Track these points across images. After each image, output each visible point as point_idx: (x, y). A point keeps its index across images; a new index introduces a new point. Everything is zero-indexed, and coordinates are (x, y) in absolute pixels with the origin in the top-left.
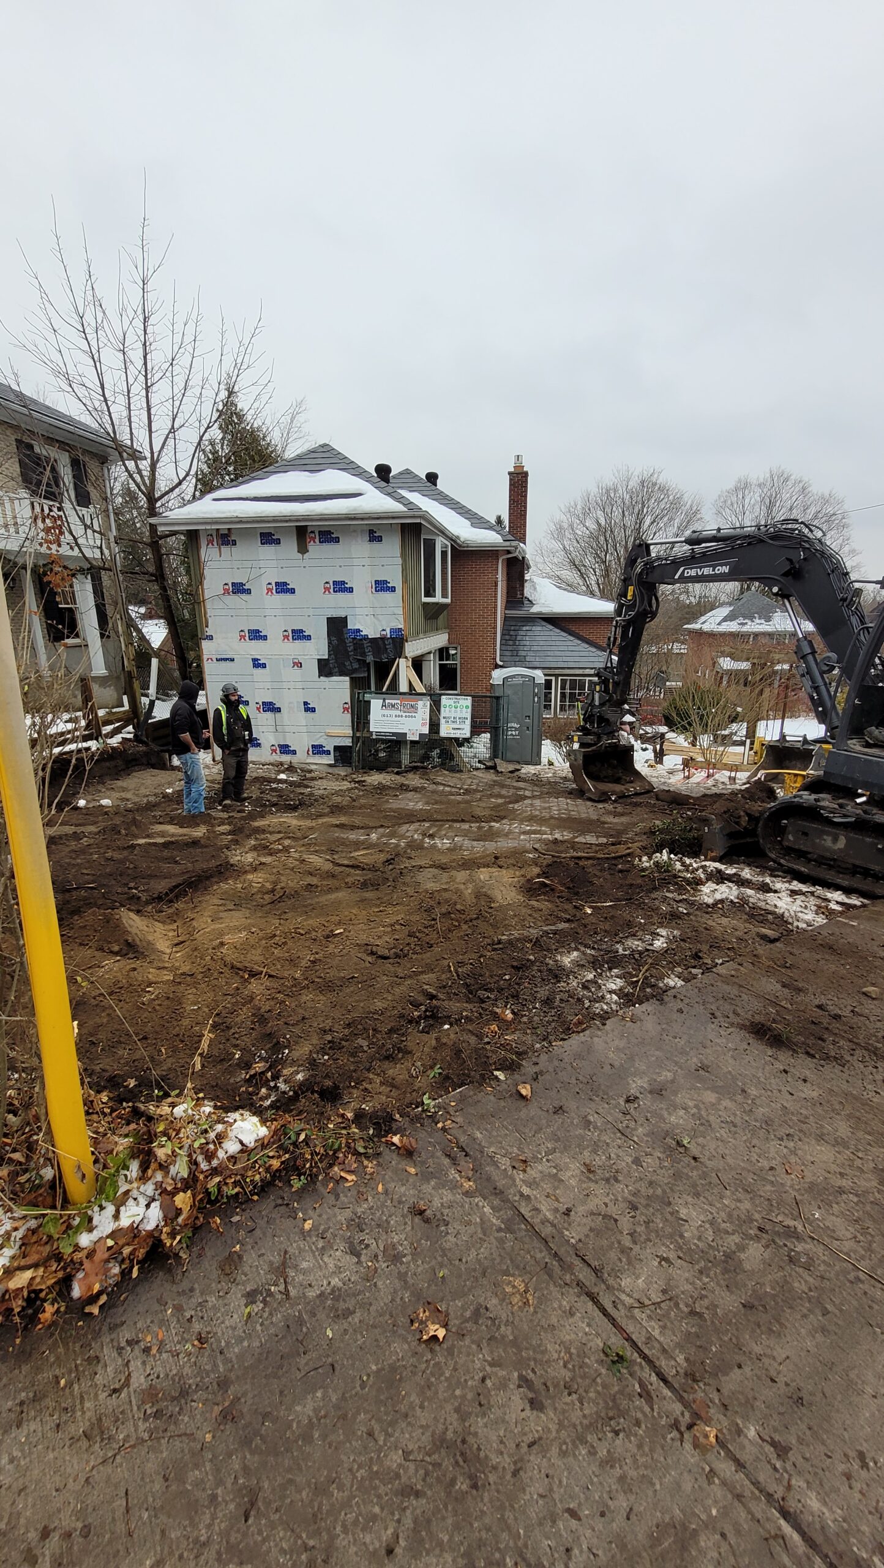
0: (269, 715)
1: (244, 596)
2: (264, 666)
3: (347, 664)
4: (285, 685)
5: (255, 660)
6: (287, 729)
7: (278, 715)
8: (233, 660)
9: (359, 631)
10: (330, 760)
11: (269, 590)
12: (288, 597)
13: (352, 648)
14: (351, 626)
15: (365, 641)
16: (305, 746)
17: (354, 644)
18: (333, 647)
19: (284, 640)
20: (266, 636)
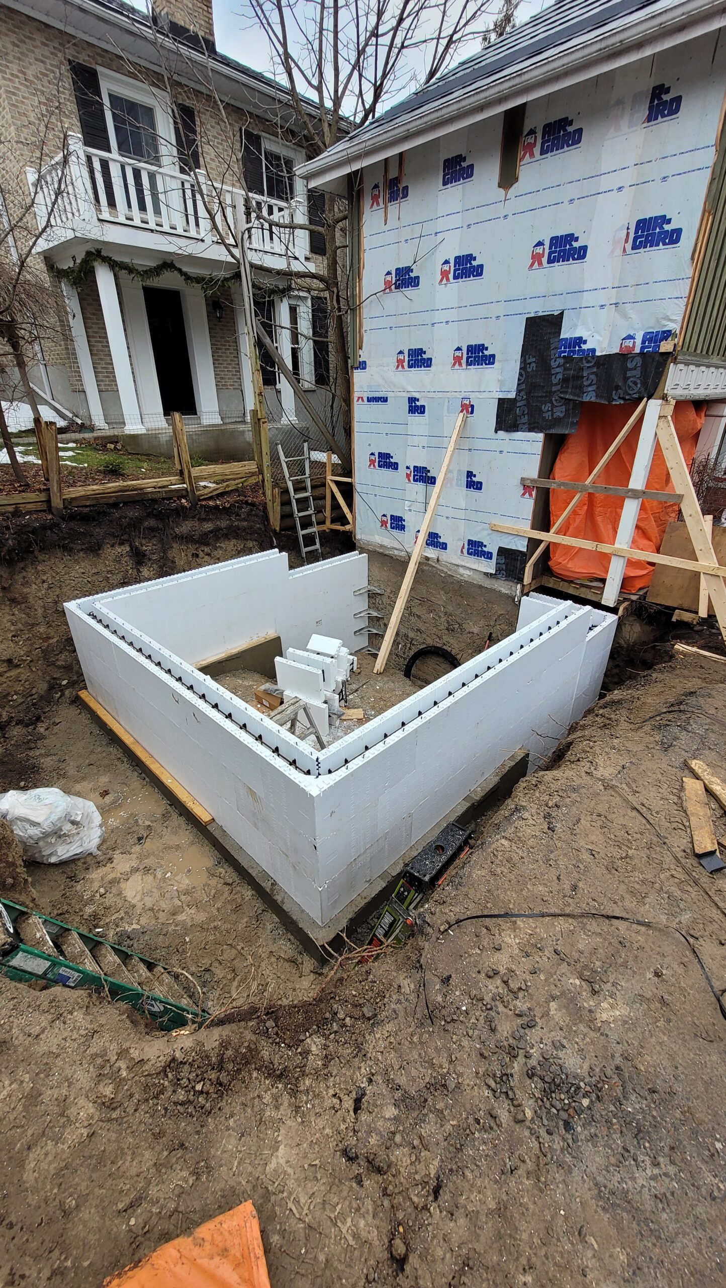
0: (420, 486)
2: (421, 410)
3: (545, 408)
5: (412, 400)
6: (440, 510)
8: (385, 400)
9: (580, 341)
10: (490, 567)
11: (445, 274)
12: (470, 284)
13: (560, 376)
14: (565, 334)
15: (588, 362)
16: (459, 540)
17: (565, 369)
18: (527, 377)
19: (454, 365)
20: (430, 359)
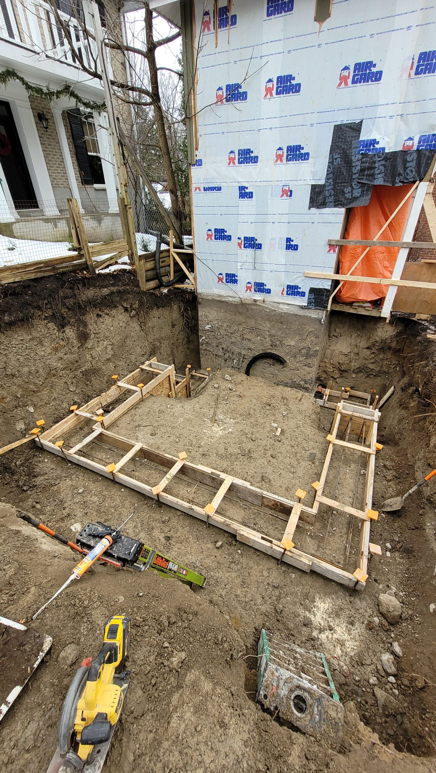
0: (250, 251)
1: (239, 104)
2: (250, 195)
4: (270, 218)
5: (242, 188)
6: (266, 267)
7: (258, 251)
8: (219, 189)
9: (373, 142)
10: (303, 301)
11: (269, 91)
13: (359, 168)
14: (364, 136)
15: (379, 157)
16: (281, 286)
17: (362, 163)
18: (334, 168)
19: (277, 161)
20: (257, 157)
